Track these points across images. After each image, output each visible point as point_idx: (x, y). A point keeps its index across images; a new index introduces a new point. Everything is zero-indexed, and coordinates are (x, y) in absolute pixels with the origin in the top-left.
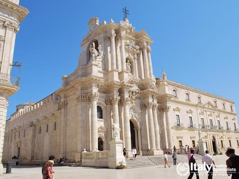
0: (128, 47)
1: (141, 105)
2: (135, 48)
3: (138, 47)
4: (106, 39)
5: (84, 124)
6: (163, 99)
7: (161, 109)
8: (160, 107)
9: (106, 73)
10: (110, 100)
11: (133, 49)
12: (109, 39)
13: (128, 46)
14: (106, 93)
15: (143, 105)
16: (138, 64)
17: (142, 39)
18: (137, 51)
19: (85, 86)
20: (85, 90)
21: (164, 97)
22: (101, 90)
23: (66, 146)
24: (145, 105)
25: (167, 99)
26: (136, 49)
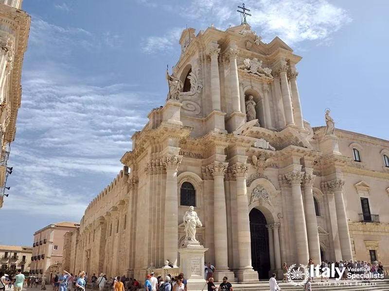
0: (249, 71)
1: (279, 180)
2: (264, 73)
3: (268, 71)
4: (204, 59)
5: (154, 215)
6: (329, 167)
7: (326, 186)
8: (324, 182)
9: (202, 121)
10: (209, 170)
11: (260, 74)
12: (209, 59)
13: (249, 69)
14: (202, 158)
15: (282, 179)
16: (272, 101)
17: (277, 54)
18: (268, 78)
19: (158, 145)
20: (157, 153)
21: (330, 162)
22: (193, 152)
23: (134, 256)
24: (286, 179)
25: (336, 167)
26: (266, 74)
